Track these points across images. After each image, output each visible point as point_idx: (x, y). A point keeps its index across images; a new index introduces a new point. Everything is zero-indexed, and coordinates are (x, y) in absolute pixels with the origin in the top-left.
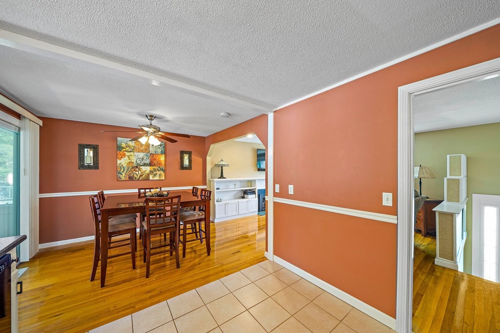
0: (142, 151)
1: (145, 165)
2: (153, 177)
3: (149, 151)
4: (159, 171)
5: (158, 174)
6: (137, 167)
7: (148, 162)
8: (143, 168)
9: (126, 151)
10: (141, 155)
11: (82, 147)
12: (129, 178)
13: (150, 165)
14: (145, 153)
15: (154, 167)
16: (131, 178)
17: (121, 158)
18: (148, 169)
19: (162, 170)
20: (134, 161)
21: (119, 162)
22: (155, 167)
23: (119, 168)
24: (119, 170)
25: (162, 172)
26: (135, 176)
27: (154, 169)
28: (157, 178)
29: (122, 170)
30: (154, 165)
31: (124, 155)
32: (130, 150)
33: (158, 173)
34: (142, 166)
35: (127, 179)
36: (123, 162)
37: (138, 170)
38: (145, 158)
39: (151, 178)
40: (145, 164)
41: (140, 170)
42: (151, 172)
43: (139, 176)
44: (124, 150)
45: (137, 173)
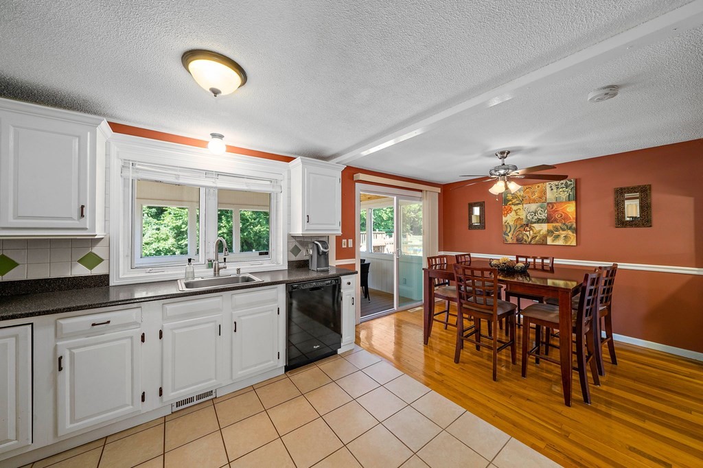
0: (534, 201)
1: (539, 221)
2: (553, 241)
3: (546, 200)
4: (563, 230)
5: (562, 236)
6: (528, 225)
7: (544, 216)
8: (537, 227)
9: (513, 204)
10: (533, 207)
11: (471, 206)
12: (517, 240)
13: (548, 220)
14: (539, 204)
15: (554, 224)
16: (520, 241)
17: (507, 213)
18: (543, 228)
19: (570, 228)
20: (523, 217)
21: (504, 219)
22: (557, 224)
23: (504, 227)
24: (504, 230)
25: (570, 232)
26: (525, 237)
27: (554, 227)
28: (560, 242)
29: (509, 230)
30: (556, 221)
31: (511, 210)
32: (517, 202)
33: (563, 233)
34: (535, 223)
35: (515, 241)
36: (509, 219)
37: (528, 229)
38: (540, 211)
39: (549, 241)
40: (539, 219)
41: (532, 229)
42: (550, 232)
43: (530, 238)
44: (510, 203)
45: (527, 233)
